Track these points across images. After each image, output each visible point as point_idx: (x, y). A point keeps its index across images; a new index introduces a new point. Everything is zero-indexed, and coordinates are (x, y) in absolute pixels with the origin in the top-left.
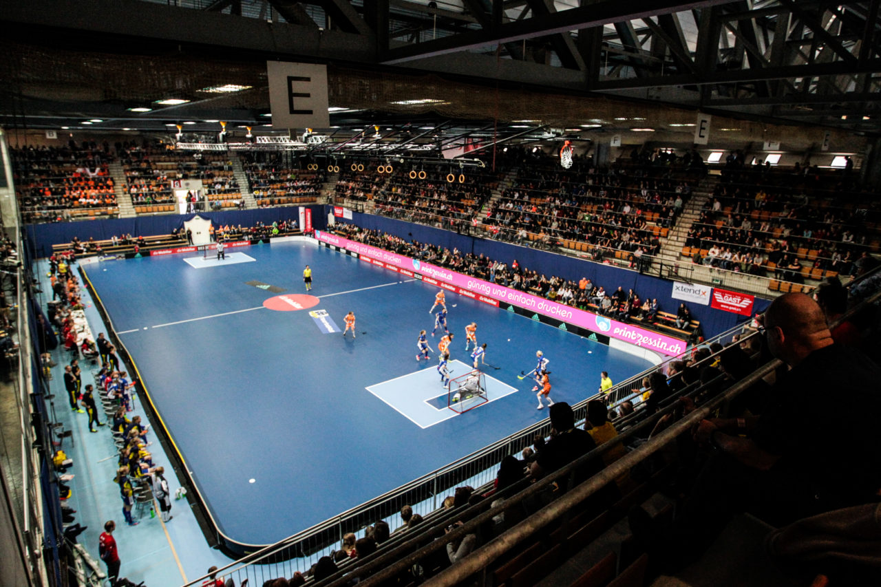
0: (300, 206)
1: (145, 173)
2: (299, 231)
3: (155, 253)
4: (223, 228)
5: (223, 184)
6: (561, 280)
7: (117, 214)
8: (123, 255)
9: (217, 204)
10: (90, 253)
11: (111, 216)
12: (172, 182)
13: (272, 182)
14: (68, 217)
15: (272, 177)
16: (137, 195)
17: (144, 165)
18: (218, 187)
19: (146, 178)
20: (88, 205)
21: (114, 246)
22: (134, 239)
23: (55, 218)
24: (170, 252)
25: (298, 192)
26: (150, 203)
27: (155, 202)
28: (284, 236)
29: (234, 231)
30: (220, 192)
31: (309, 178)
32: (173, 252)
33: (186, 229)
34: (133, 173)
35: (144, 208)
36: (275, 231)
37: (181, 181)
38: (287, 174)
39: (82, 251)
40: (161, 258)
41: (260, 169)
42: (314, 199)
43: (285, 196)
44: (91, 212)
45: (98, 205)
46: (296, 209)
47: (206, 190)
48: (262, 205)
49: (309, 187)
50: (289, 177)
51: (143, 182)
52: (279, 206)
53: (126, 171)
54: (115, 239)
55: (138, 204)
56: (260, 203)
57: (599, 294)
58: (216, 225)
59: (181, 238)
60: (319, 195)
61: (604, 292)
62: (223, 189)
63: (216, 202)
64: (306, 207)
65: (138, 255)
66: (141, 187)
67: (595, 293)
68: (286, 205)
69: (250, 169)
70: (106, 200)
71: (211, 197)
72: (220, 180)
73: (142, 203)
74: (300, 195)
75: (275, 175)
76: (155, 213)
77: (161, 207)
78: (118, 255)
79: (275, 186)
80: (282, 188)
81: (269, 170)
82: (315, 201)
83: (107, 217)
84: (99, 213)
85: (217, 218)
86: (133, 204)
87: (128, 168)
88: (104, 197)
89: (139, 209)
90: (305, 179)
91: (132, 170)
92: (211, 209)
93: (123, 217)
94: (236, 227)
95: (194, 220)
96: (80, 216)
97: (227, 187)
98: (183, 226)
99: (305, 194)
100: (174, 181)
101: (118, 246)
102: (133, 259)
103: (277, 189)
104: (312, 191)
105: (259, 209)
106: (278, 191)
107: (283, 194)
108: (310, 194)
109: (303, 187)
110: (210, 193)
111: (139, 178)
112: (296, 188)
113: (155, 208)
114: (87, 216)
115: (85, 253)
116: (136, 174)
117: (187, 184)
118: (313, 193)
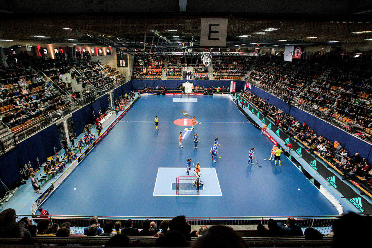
0: (231, 81)
1: (174, 64)
2: (230, 92)
3: (167, 94)
4: (197, 87)
5: (201, 69)
6: (325, 139)
7: (160, 78)
8: (156, 94)
9: (197, 77)
10: (148, 92)
11: (159, 79)
12: (182, 67)
13: (223, 69)
14: (145, 78)
15: (224, 67)
16: (168, 72)
17: (174, 60)
18: (199, 70)
19: (174, 65)
20: (152, 75)
21: (157, 90)
22: (164, 88)
23: (141, 78)
24: (172, 94)
25: (233, 74)
26: (172, 75)
27: (174, 75)
28: (221, 93)
29: (201, 89)
30: (200, 72)
31: (241, 68)
32: (173, 95)
33: (183, 86)
34: (170, 63)
35: (170, 77)
36: (218, 91)
37: (186, 67)
38: (230, 66)
39: (146, 91)
40: (169, 96)
41: (219, 63)
42: (240, 78)
43: (227, 75)
44: (152, 77)
45: (155, 75)
46: (230, 82)
47: (194, 71)
48: (216, 79)
49: (239, 72)
50: (231, 67)
51: (172, 67)
52: (223, 80)
53: (168, 62)
54: (158, 88)
55: (168, 75)
56: (215, 78)
57: (343, 154)
58: (195, 86)
59: (180, 90)
60: (243, 76)
61: (346, 154)
62: (201, 71)
63: (196, 76)
64: (234, 81)
65: (161, 94)
66: (171, 69)
67: (341, 152)
68: (226, 80)
69: (215, 63)
70: (158, 73)
71: (195, 74)
72: (201, 67)
73: (170, 75)
74: (234, 75)
75: (225, 66)
76: (174, 79)
77: (176, 77)
78: (154, 94)
79: (224, 71)
80: (226, 72)
81: (223, 64)
82: (241, 79)
83: (157, 79)
84: (155, 78)
85: (196, 83)
86: (167, 75)
87: (169, 61)
88: (157, 72)
89: (168, 77)
90: (238, 69)
91: (170, 62)
92: (194, 79)
93: (162, 79)
94: (202, 87)
95: (186, 83)
96: (149, 78)
97: (203, 70)
98: (182, 85)
99: (236, 75)
100: (183, 67)
101: (158, 90)
102: (159, 96)
103: (225, 72)
104: (240, 74)
105: (214, 81)
106: (224, 73)
107: (226, 75)
108: (238, 76)
109: (236, 72)
110: (196, 72)
111: (171, 65)
112: (232, 73)
113: (174, 77)
114: (151, 78)
115: (147, 92)
116: (170, 64)
117: (188, 68)
118: (240, 75)
